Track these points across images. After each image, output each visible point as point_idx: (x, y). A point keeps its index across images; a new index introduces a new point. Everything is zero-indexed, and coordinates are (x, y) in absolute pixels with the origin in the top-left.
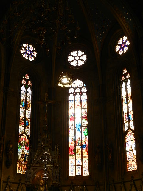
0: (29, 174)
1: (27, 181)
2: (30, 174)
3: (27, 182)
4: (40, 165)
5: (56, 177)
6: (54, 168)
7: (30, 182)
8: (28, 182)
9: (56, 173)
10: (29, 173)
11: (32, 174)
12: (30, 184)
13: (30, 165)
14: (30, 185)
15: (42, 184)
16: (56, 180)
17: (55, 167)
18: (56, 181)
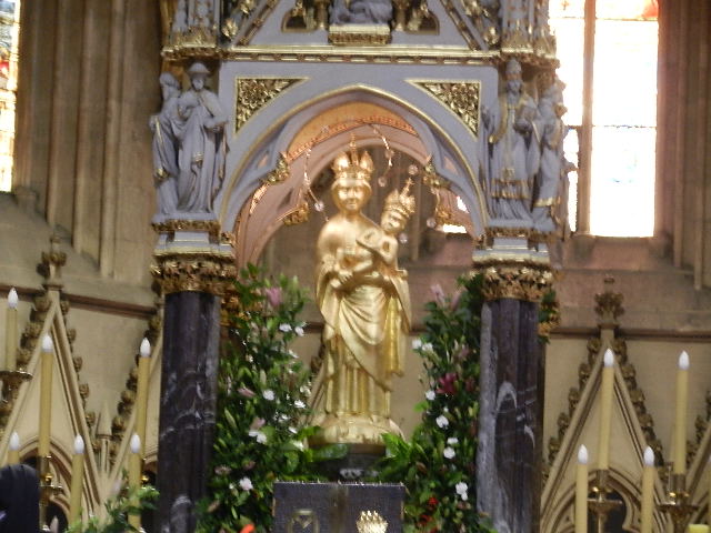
0: (210, 144)
1: (177, 216)
2: (218, 135)
3: (179, 237)
4: (333, 40)
5: (526, 194)
6: (505, 90)
7: (214, 233)
8: (195, 227)
9: (528, 142)
10: (205, 129)
11: (240, 142)
12: (221, 261)
13: (223, 40)
14: (210, 265)
15: (348, 262)
16: (526, 223)
17: (516, 68)
18: (534, 240)
